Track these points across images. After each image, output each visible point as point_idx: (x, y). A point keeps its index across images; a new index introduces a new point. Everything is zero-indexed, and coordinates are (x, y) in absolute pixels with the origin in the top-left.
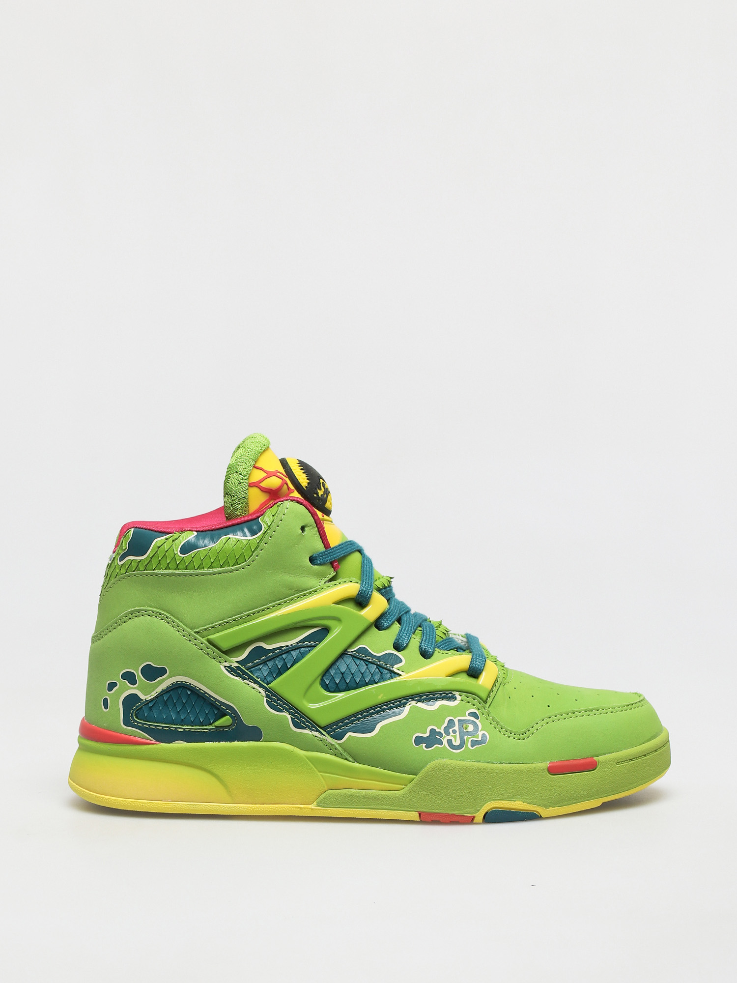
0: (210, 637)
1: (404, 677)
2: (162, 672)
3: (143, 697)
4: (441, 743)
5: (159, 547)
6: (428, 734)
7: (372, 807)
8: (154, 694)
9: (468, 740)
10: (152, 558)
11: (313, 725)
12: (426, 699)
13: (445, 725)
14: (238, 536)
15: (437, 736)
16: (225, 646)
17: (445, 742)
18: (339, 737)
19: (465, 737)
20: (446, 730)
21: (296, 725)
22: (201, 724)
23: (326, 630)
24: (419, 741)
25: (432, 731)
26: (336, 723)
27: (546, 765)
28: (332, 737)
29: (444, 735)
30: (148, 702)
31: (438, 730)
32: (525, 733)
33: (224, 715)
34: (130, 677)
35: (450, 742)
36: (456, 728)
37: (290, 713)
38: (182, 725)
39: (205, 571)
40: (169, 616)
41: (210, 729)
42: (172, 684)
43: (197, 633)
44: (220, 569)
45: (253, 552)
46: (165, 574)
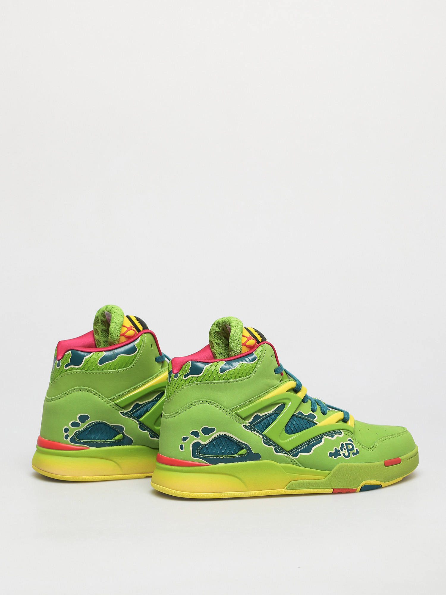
0: (237, 412)
1: (319, 424)
2: (213, 430)
3: (202, 443)
4: (340, 455)
5: (208, 370)
6: (334, 451)
7: (311, 488)
8: (208, 442)
9: (351, 452)
10: (205, 375)
11: (284, 451)
12: (330, 434)
13: (340, 446)
14: (243, 362)
15: (338, 452)
16: (244, 416)
17: (342, 454)
18: (295, 455)
19: (350, 451)
20: (341, 448)
21: (277, 451)
22: (232, 454)
23: (284, 405)
24: (331, 454)
25: (336, 449)
26: (293, 449)
27: (383, 462)
28: (292, 455)
29: (341, 451)
30: (205, 445)
31: (338, 449)
32: (372, 448)
33: (243, 448)
34: (196, 434)
35: (344, 454)
36: (345, 447)
37: (274, 446)
38: (223, 455)
39: (233, 380)
40: (215, 403)
41: (236, 456)
42: (218, 436)
43: (230, 410)
44: (240, 379)
45: (254, 370)
46: (212, 383)
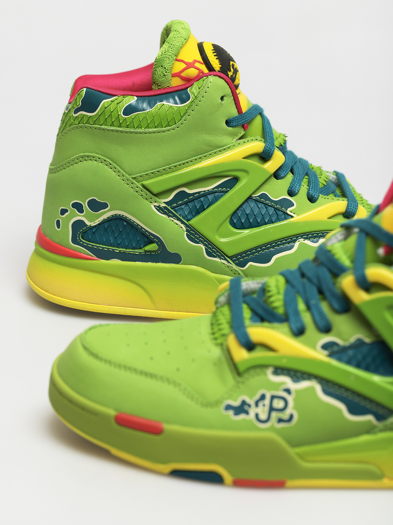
0: (145, 183)
1: (296, 218)
2: (105, 206)
3: (88, 223)
5: (106, 108)
8: (97, 222)
10: (100, 115)
11: (222, 255)
12: (311, 237)
14: (170, 103)
16: (156, 190)
18: (242, 265)
21: (209, 254)
22: (134, 248)
23: (236, 180)
26: (240, 254)
28: (237, 264)
30: (91, 228)
33: (152, 242)
34: (78, 207)
37: (205, 245)
38: (118, 248)
39: (142, 130)
40: (112, 162)
41: (140, 253)
42: (112, 216)
43: (135, 178)
44: (155, 129)
45: (182, 117)
46: (110, 130)
